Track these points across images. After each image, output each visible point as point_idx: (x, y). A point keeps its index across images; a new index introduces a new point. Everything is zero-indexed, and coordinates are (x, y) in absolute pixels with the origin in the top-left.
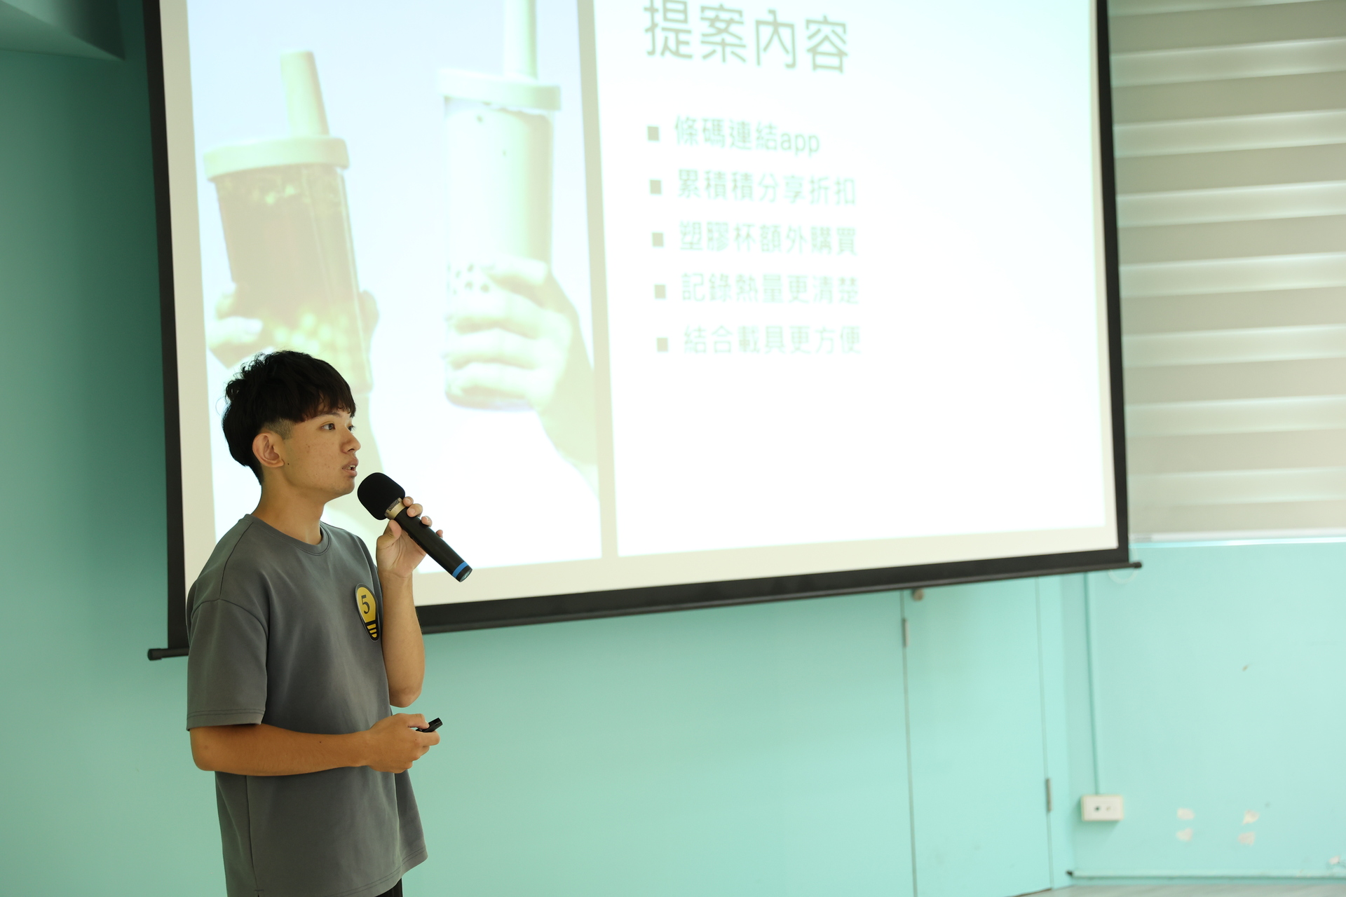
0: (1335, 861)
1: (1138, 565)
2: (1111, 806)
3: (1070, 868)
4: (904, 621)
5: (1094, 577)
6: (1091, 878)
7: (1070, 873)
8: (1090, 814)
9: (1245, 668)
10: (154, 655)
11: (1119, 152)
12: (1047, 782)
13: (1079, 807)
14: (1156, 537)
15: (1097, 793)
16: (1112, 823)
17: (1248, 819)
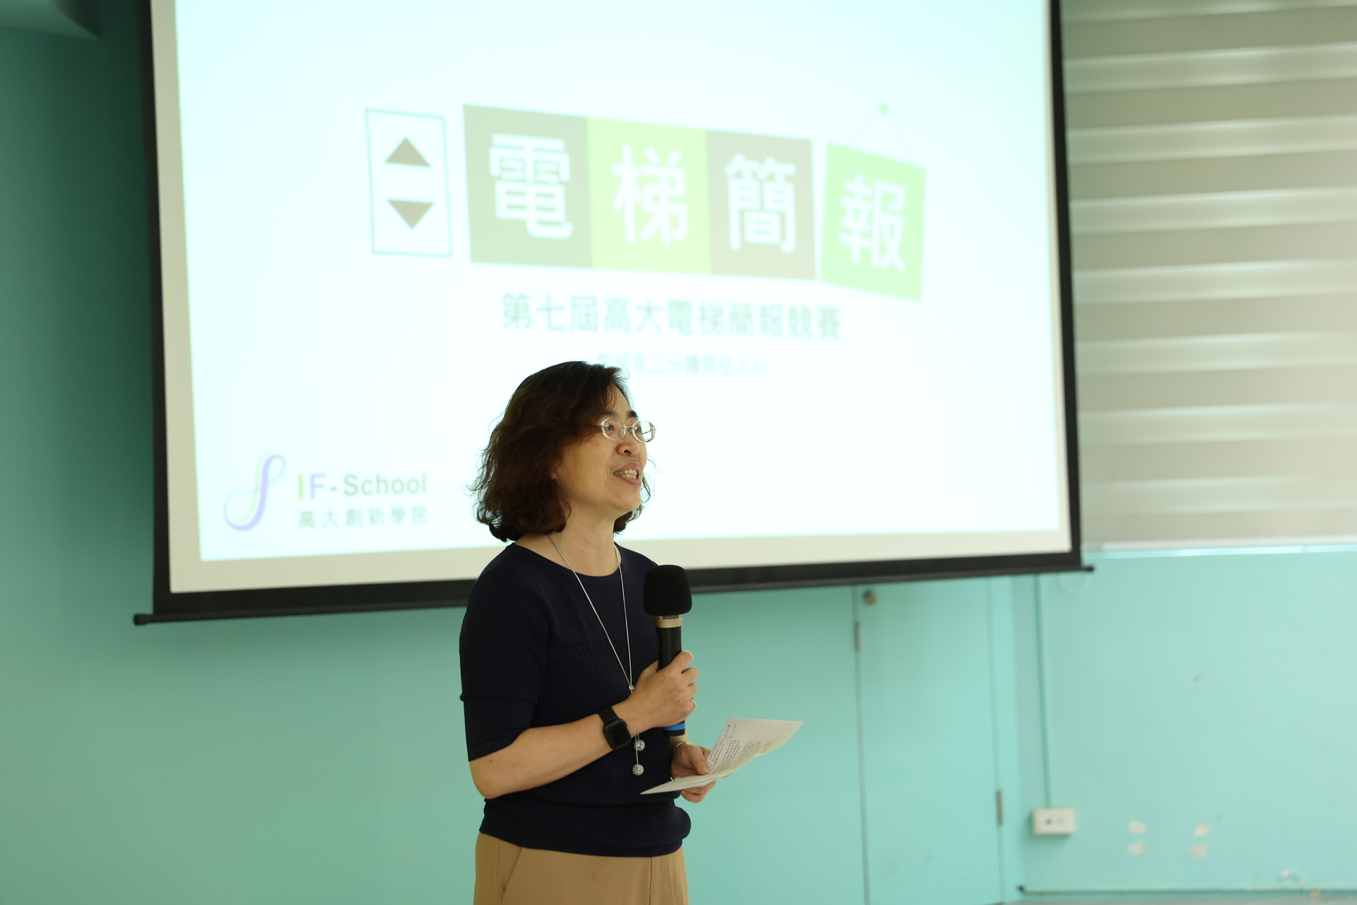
0: (1285, 873)
1: (1090, 569)
2: (1062, 819)
3: (1021, 882)
4: (856, 626)
5: (1047, 580)
6: (1042, 894)
7: (1021, 889)
8: (1041, 827)
9: (1197, 678)
10: (139, 620)
11: (1073, 158)
12: (999, 796)
13: (1030, 821)
14: (1108, 546)
15: (1048, 805)
16: (1062, 837)
17: (1200, 832)
